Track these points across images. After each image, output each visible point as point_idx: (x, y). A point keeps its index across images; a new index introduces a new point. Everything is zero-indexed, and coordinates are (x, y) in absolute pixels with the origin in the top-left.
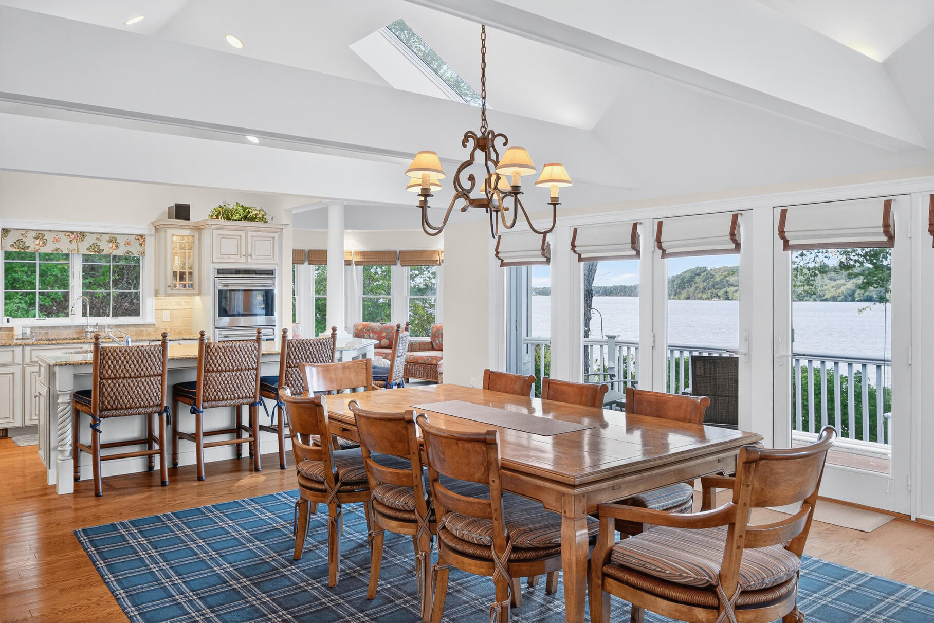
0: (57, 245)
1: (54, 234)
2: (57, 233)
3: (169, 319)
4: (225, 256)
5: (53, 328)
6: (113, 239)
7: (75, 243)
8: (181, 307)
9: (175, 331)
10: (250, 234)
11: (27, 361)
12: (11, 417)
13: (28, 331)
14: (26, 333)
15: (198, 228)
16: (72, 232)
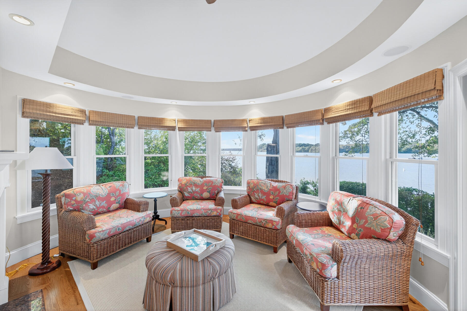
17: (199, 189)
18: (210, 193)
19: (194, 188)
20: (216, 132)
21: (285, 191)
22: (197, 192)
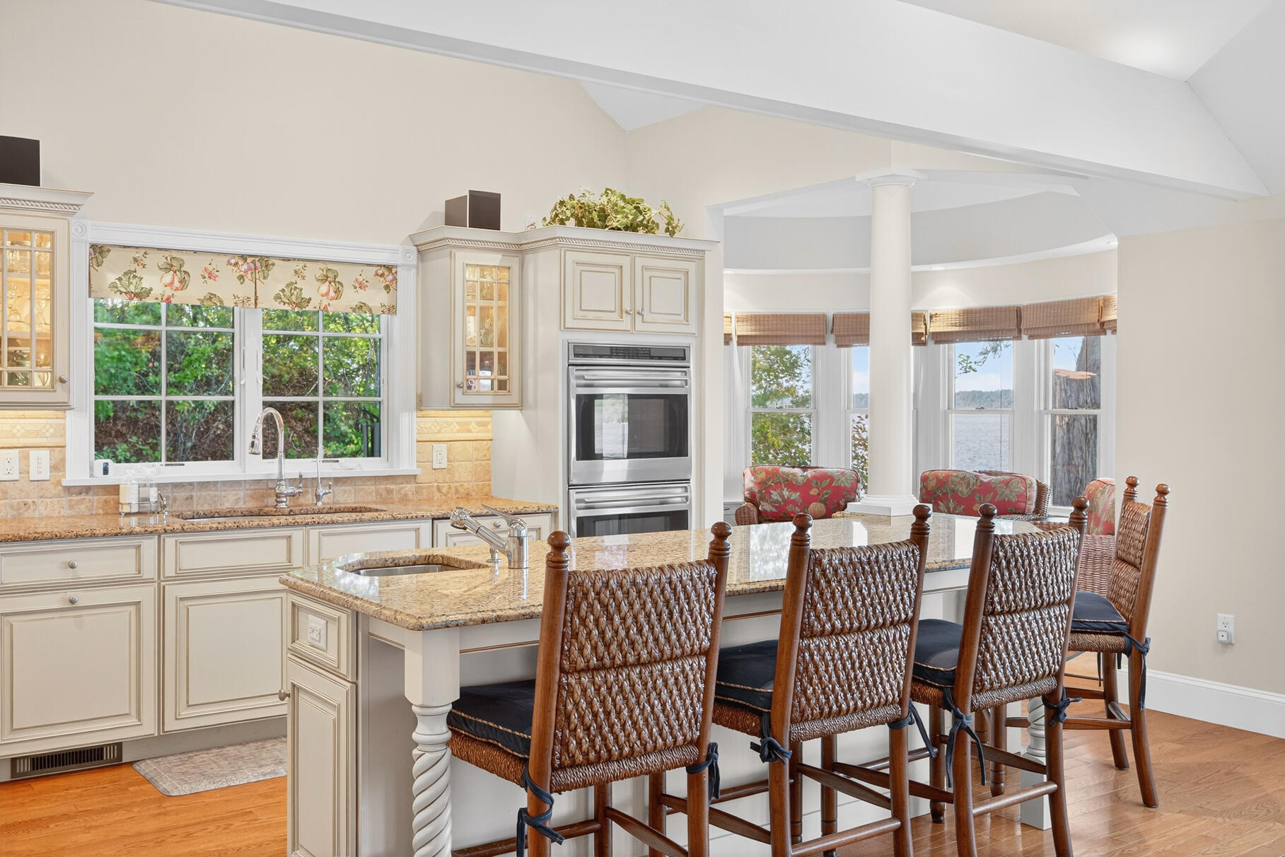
0: (211, 287)
1: (204, 261)
2: (208, 258)
3: (444, 465)
4: (591, 315)
5: (204, 485)
6: (330, 275)
7: (249, 284)
8: (470, 436)
9: (457, 491)
10: (640, 262)
11: (170, 571)
12: (134, 712)
13: (153, 494)
14: (147, 500)
15: (520, 250)
16: (244, 257)
17: (798, 494)
18: (826, 504)
19: (786, 493)
20: (839, 346)
21: (1007, 492)
22: (794, 502)
